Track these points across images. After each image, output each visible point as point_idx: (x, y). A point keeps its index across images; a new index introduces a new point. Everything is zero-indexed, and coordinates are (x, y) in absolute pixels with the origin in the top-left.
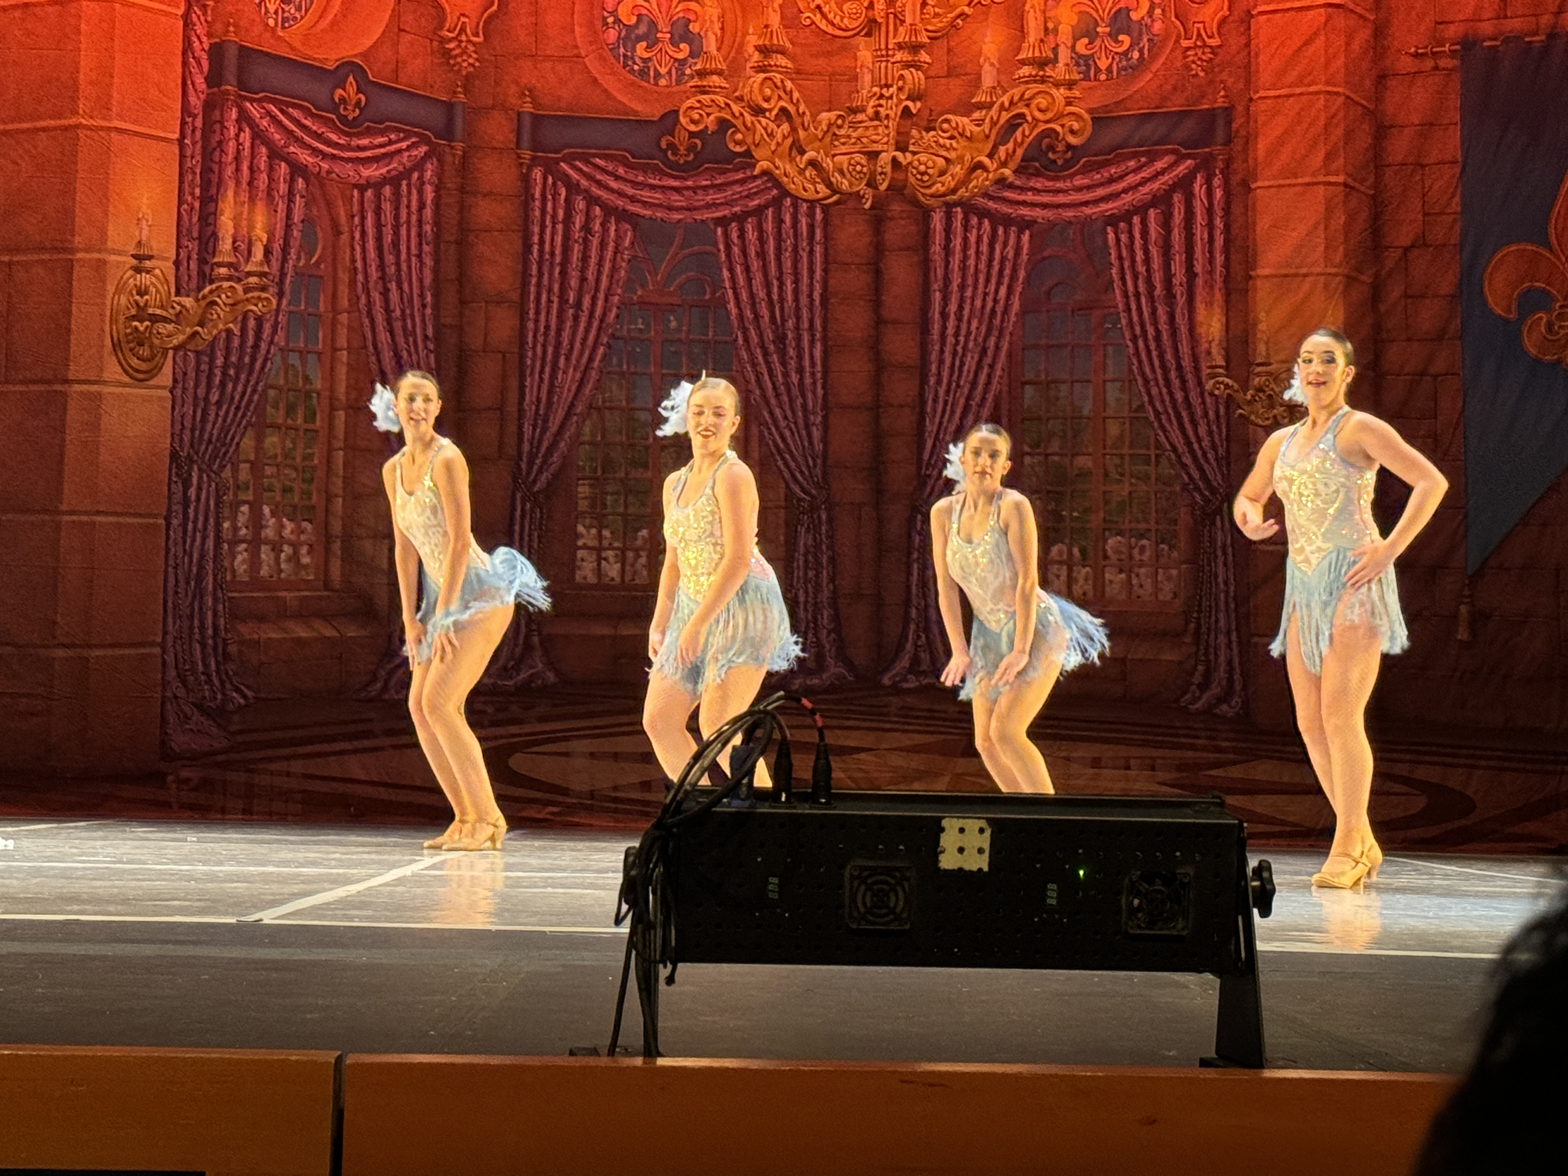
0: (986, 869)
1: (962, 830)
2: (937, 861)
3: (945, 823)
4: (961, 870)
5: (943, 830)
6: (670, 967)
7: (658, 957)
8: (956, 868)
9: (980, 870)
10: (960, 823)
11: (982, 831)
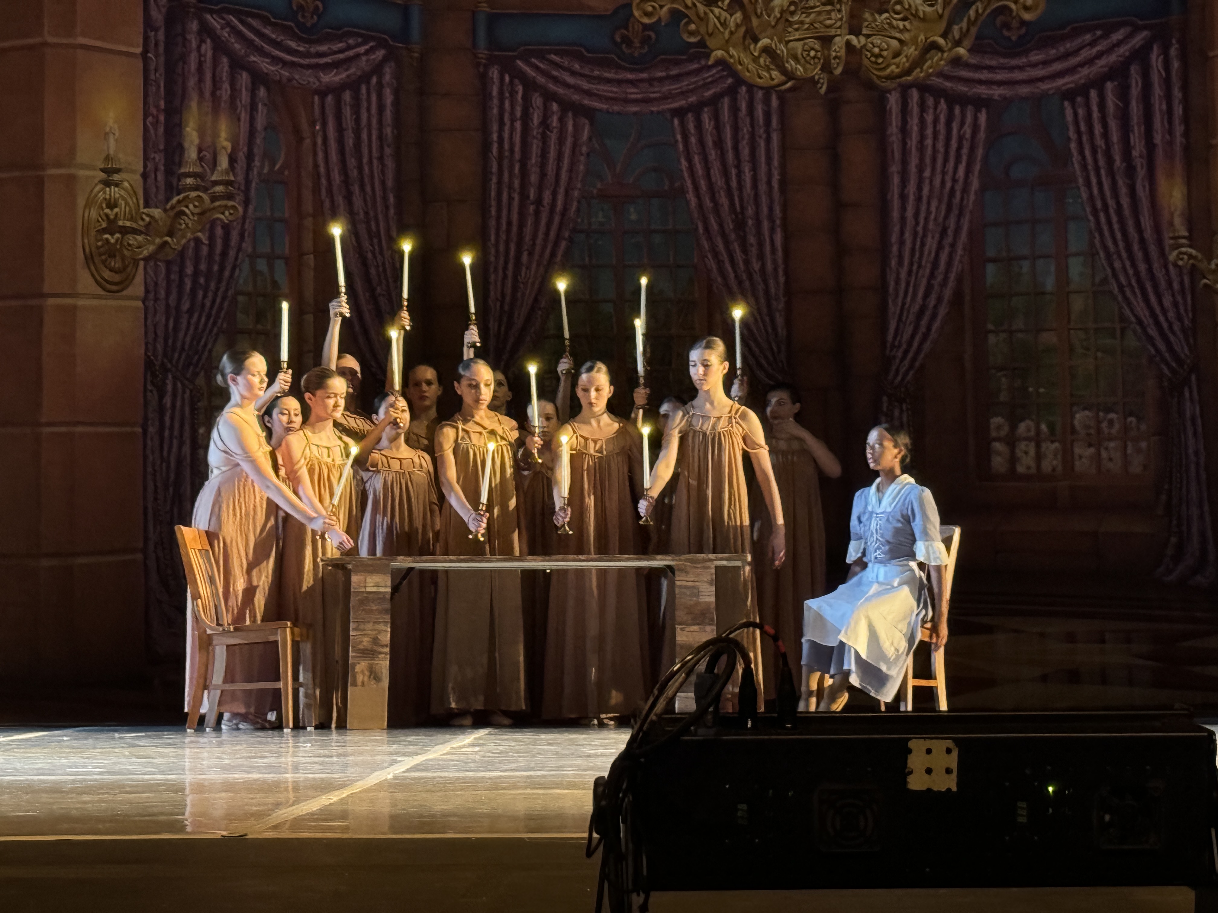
0: (954, 789)
1: (929, 751)
2: (905, 783)
3: (912, 744)
4: (929, 790)
5: (910, 751)
6: (642, 896)
7: (630, 886)
8: (924, 788)
9: (949, 790)
10: (928, 744)
11: (949, 751)
